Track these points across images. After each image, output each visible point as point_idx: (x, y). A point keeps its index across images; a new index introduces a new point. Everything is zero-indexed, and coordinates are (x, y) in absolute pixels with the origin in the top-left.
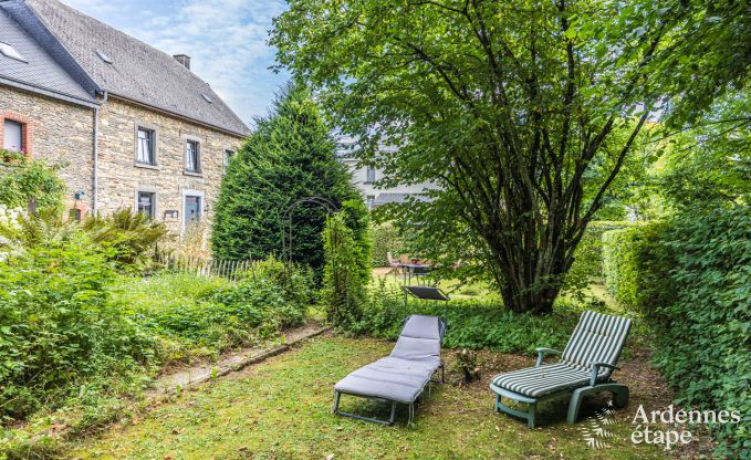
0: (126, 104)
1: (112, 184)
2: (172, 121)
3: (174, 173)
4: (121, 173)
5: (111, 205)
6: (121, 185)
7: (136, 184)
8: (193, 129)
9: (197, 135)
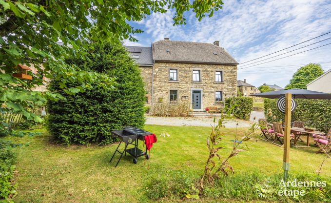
0: (165, 62)
1: (159, 88)
2: (185, 65)
3: (187, 83)
4: (163, 84)
5: (159, 95)
6: (163, 89)
7: (169, 88)
8: (197, 66)
9: (199, 67)
